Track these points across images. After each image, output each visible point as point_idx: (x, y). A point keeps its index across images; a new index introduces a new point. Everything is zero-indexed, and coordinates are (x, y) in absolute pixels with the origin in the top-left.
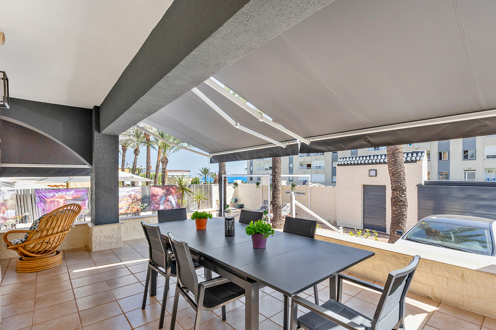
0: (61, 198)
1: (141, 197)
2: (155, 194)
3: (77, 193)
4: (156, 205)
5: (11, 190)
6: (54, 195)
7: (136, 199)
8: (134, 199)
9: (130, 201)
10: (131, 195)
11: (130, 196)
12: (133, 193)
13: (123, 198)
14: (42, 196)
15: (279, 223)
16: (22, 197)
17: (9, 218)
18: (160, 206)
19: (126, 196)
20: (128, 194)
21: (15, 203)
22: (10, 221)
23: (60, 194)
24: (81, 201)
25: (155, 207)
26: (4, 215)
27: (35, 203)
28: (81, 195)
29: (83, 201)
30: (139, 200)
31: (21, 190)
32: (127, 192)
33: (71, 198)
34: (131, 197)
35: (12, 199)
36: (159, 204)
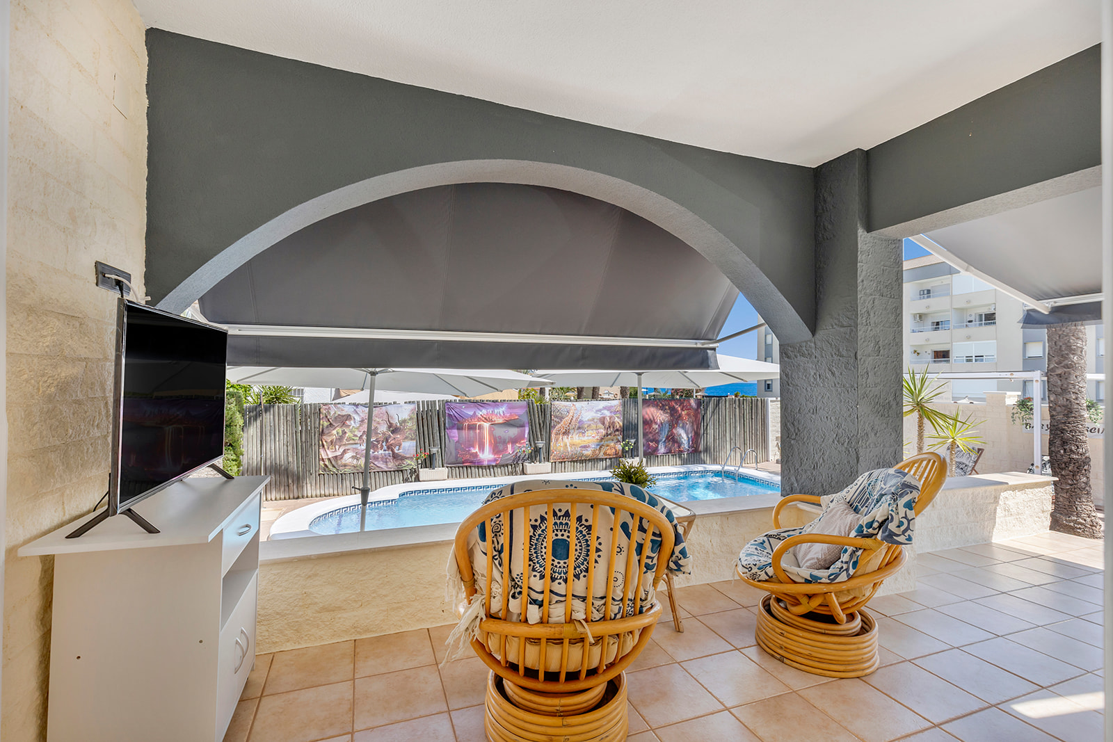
0: (487, 420)
1: (621, 424)
2: (648, 419)
3: (511, 411)
4: (651, 444)
5: (409, 402)
6: (475, 413)
7: (614, 427)
8: (610, 427)
9: (602, 430)
10: (604, 418)
11: (602, 421)
12: (607, 413)
13: (590, 425)
14: (455, 414)
15: (1088, 520)
16: (425, 416)
17: (408, 456)
18: (660, 446)
19: (595, 420)
20: (599, 415)
21: (415, 427)
22: (409, 462)
23: (484, 412)
24: (518, 427)
25: (649, 448)
26: (400, 451)
27: (445, 429)
28: (516, 415)
29: (521, 428)
30: (617, 430)
31: (423, 402)
32: (597, 411)
33: (501, 421)
34: (603, 424)
35: (411, 419)
36: (657, 442)
